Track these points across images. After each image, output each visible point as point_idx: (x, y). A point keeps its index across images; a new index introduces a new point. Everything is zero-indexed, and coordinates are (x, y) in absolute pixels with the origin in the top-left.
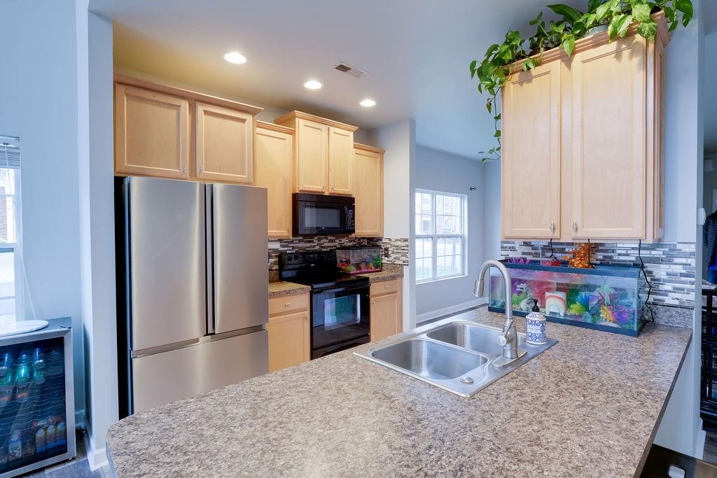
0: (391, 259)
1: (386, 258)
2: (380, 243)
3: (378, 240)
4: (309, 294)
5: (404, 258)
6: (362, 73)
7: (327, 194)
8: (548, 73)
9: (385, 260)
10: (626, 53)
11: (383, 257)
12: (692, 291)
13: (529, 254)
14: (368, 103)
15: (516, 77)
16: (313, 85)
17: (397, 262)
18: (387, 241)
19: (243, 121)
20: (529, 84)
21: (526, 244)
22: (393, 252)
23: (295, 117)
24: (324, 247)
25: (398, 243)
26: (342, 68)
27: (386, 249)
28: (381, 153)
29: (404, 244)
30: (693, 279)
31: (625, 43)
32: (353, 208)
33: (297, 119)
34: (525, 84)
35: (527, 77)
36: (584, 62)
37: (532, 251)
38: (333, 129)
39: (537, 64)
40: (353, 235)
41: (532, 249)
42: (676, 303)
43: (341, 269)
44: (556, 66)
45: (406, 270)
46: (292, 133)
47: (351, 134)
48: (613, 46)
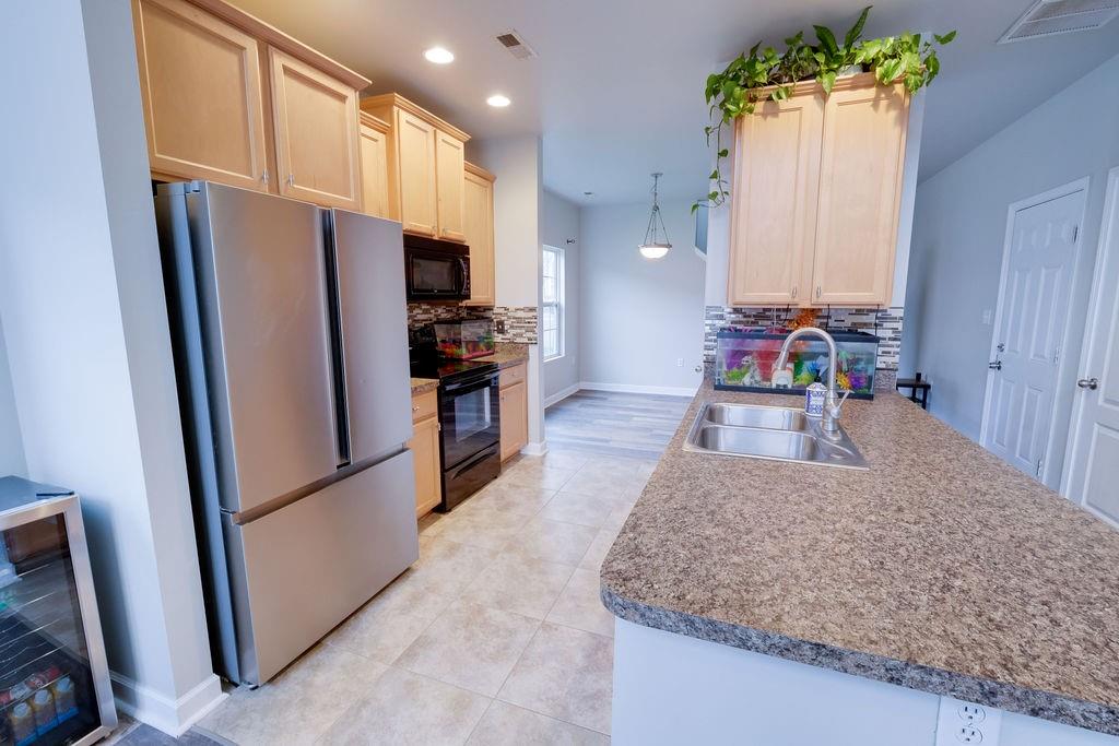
0: (508, 336)
1: (501, 335)
2: (488, 314)
3: (485, 310)
4: (435, 392)
5: (530, 335)
6: (530, 54)
7: (436, 238)
8: (799, 109)
9: (498, 338)
10: (883, 103)
11: (496, 334)
12: (898, 353)
13: (740, 322)
14: (498, 101)
15: (759, 106)
16: (439, 55)
17: (518, 340)
18: (502, 311)
19: (342, 98)
20: (775, 120)
21: (736, 311)
22: (512, 327)
23: (391, 104)
24: (417, 321)
25: (520, 314)
26: (509, 40)
27: (501, 323)
28: (489, 179)
29: (531, 314)
30: (899, 343)
31: (884, 92)
32: (467, 261)
33: (395, 109)
34: (769, 118)
35: (772, 109)
36: (840, 104)
37: (745, 319)
38: (441, 135)
39: (789, 96)
40: (465, 303)
41: (745, 317)
42: (883, 366)
43: (444, 353)
44: (808, 102)
45: (533, 350)
46: (388, 132)
47: (462, 145)
48: (872, 92)
